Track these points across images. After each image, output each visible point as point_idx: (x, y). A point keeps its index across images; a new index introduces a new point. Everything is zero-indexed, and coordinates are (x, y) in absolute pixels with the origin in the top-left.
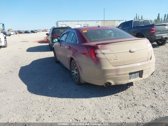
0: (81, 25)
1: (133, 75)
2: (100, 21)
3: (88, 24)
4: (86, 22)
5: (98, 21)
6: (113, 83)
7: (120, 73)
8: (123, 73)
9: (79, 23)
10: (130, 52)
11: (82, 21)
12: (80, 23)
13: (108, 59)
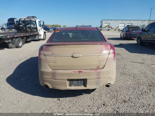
0: (125, 24)
1: (75, 82)
2: (147, 21)
3: (132, 24)
4: (131, 21)
5: (145, 20)
6: (50, 87)
7: (57, 78)
8: (59, 78)
9: (122, 22)
10: (72, 57)
11: (126, 20)
12: (124, 22)
13: (48, 61)
